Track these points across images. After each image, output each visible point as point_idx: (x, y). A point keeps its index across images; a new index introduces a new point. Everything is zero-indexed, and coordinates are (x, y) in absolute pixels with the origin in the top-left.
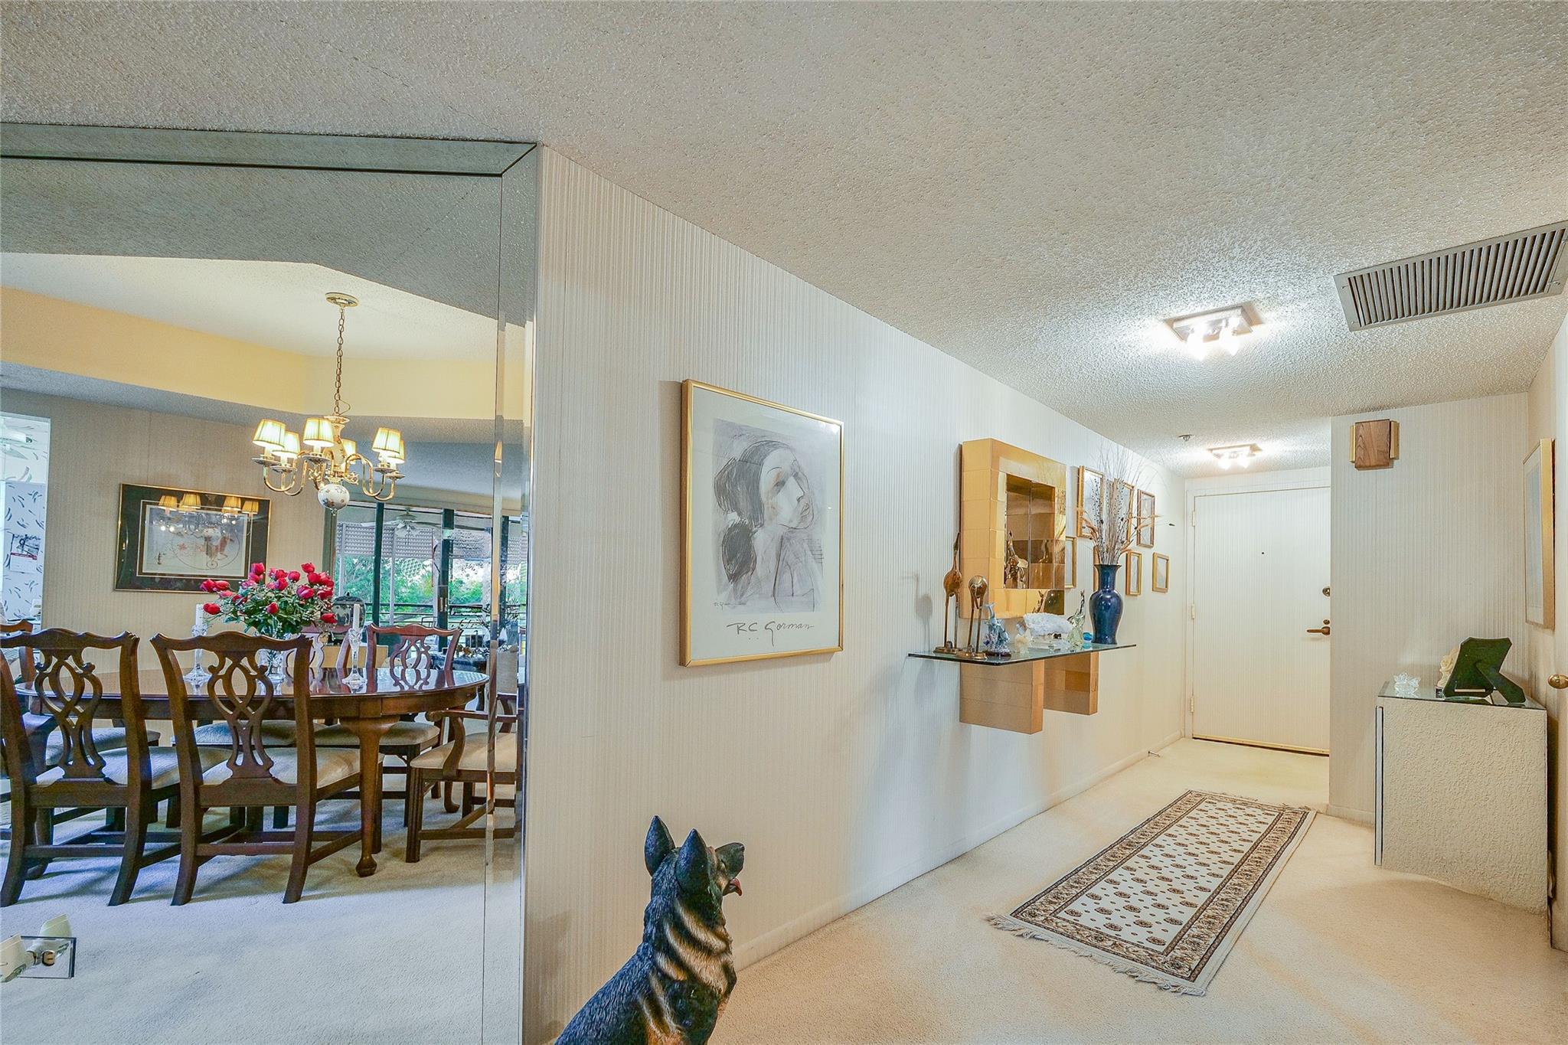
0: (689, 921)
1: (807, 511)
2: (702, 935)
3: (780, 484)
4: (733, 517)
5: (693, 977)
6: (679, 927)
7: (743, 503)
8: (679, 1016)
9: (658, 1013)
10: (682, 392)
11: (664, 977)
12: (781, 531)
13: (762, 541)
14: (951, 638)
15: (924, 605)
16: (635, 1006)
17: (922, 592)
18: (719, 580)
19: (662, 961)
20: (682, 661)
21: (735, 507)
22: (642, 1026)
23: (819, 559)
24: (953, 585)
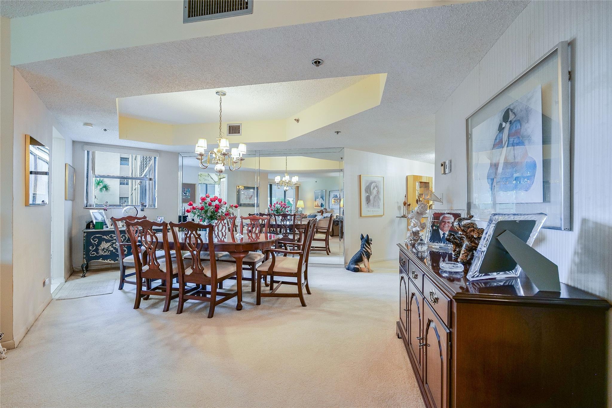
0: (367, 245)
1: (378, 192)
2: (368, 246)
3: (374, 188)
4: (367, 194)
5: (368, 251)
6: (366, 245)
7: (369, 192)
8: (366, 255)
9: (364, 255)
10: (360, 176)
11: (364, 251)
12: (374, 196)
13: (371, 197)
14: (405, 214)
15: (399, 208)
16: (361, 254)
17: (399, 205)
18: (366, 204)
19: (364, 249)
20: (361, 216)
21: (367, 193)
22: (362, 256)
23: (380, 200)
24: (405, 204)
